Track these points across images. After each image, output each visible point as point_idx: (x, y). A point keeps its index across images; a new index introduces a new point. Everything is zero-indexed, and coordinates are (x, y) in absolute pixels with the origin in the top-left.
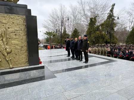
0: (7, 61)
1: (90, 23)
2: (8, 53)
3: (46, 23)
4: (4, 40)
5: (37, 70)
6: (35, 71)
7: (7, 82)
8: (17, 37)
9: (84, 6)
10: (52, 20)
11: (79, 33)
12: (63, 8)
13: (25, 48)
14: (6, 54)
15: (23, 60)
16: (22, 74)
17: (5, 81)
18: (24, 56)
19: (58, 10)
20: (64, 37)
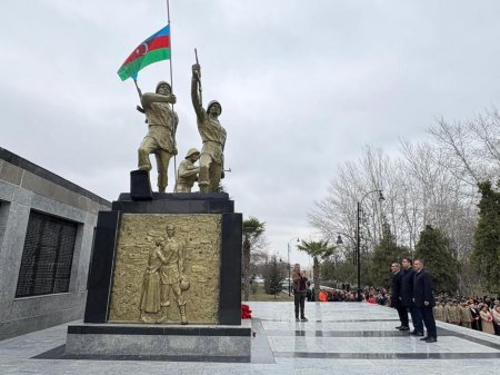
0: (179, 307)
1: (481, 202)
2: (183, 290)
3: (320, 210)
4: (181, 262)
5: (234, 338)
6: (228, 338)
7: (172, 354)
8: (203, 256)
9: (457, 141)
10: (339, 200)
11: (447, 242)
12: (377, 158)
13: (215, 281)
14: (179, 293)
15: (209, 310)
16: (201, 341)
17: (169, 349)
18: (210, 300)
19: (357, 164)
20: (385, 260)
